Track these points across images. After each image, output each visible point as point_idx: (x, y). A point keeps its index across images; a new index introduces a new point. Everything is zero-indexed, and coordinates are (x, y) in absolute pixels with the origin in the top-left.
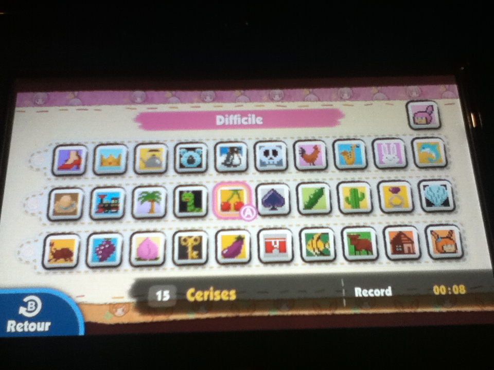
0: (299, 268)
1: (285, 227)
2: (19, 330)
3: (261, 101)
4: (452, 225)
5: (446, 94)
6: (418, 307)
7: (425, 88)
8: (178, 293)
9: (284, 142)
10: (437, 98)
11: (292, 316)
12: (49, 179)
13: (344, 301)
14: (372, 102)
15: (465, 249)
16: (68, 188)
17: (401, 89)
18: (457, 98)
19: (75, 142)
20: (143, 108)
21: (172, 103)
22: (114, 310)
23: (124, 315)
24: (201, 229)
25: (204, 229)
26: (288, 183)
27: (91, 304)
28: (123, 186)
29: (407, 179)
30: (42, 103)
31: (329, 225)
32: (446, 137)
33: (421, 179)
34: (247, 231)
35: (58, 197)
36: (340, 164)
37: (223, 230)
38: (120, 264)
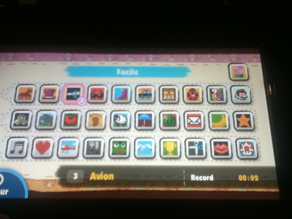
0: (158, 162)
1: (151, 137)
3: (141, 61)
4: (253, 139)
5: (253, 59)
6: (229, 187)
7: (241, 56)
8: (85, 175)
9: (153, 86)
10: (247, 62)
11: (152, 191)
12: (13, 105)
13: (184, 183)
15: (260, 154)
16: (23, 110)
17: (226, 56)
18: (259, 62)
19: (29, 83)
20: (71, 64)
21: (88, 61)
22: (47, 184)
23: (53, 186)
24: (101, 137)
25: (103, 137)
26: (154, 110)
27: (33, 180)
28: (56, 110)
29: (226, 110)
30: (11, 59)
31: (178, 136)
32: (252, 85)
33: (235, 111)
34: (128, 139)
35: (17, 115)
36: (187, 100)
37: (114, 138)
38: (51, 157)
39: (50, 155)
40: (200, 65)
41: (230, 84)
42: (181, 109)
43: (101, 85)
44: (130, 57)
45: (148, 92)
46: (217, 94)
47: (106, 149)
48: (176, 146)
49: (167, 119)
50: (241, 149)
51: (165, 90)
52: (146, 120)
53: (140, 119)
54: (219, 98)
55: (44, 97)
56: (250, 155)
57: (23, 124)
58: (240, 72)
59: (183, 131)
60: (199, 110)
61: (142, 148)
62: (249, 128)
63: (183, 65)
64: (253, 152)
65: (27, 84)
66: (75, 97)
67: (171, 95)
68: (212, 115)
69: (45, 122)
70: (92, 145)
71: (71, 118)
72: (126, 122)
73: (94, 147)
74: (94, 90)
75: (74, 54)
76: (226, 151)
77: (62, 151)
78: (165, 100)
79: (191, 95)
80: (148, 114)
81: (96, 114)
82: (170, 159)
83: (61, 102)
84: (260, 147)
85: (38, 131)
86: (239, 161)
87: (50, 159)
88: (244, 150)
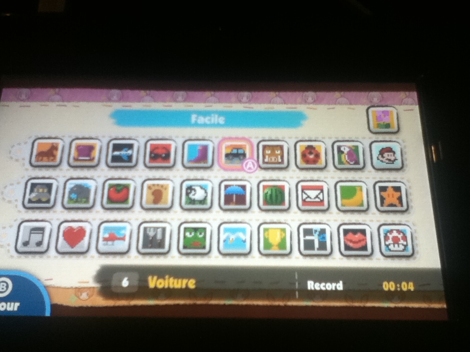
0: (256, 261)
1: (244, 221)
3: (230, 102)
4: (405, 225)
5: (405, 100)
6: (367, 300)
7: (387, 94)
8: (140, 280)
10: (397, 105)
11: (247, 306)
12: (27, 170)
13: (297, 293)
14: (334, 106)
15: (416, 249)
16: (43, 178)
17: (363, 95)
18: (416, 105)
19: (53, 136)
20: (118, 106)
21: (146, 102)
22: (79, 293)
23: (89, 298)
24: (165, 221)
25: (168, 221)
26: (249, 180)
27: (58, 288)
28: (95, 178)
29: (363, 180)
30: (25, 98)
31: (287, 220)
32: (404, 142)
33: (377, 180)
34: (209, 223)
35: (34, 186)
36: (301, 163)
37: (186, 222)
38: (87, 251)
39: (85, 249)
40: (322, 108)
41: (370, 138)
42: (291, 178)
43: (167, 139)
44: (212, 96)
45: (240, 151)
46: (349, 153)
47: (173, 240)
48: (284, 235)
49: (269, 193)
50: (387, 241)
51: (266, 147)
52: (237, 195)
53: (228, 193)
54: (351, 161)
55: (76, 157)
56: (401, 251)
57: (44, 199)
58: (386, 120)
59: (295, 213)
60: (321, 179)
61: (231, 239)
62: (399, 208)
63: (296, 108)
64: (406, 246)
65: (49, 138)
66: (125, 158)
67: (277, 156)
68: (342, 187)
69: (77, 198)
70: (151, 234)
71: (119, 191)
72: (206, 197)
73: (155, 236)
74: (154, 148)
75: (124, 91)
76: (362, 244)
77: (105, 242)
78: (267, 163)
79: (308, 155)
80: (239, 186)
81: (158, 185)
82: (275, 255)
83: (103, 165)
84: (416, 237)
85: (66, 211)
86: (383, 260)
87: (85, 255)
88: (392, 242)
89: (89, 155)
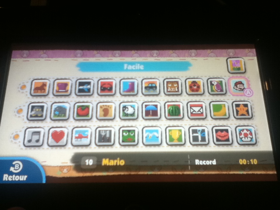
0: (165, 149)
1: (157, 126)
2: (10, 179)
3: (146, 56)
4: (251, 126)
5: (249, 54)
6: (230, 170)
7: (238, 51)
8: (97, 161)
9: (158, 79)
10: (244, 57)
11: (160, 175)
12: (29, 98)
13: (189, 167)
14: (207, 58)
15: (258, 140)
16: (38, 103)
17: (224, 51)
18: (255, 56)
19: (43, 78)
20: (81, 60)
21: (97, 57)
22: (62, 169)
23: (68, 172)
24: (111, 126)
25: (113, 126)
26: (159, 102)
27: (50, 166)
28: (69, 102)
29: (226, 100)
30: (26, 56)
31: (182, 125)
33: (234, 101)
34: (137, 127)
35: (33, 107)
36: (189, 92)
37: (123, 127)
38: (66, 145)
39: (65, 143)
40: (200, 59)
41: (229, 76)
42: (184, 100)
43: (110, 79)
44: (136, 53)
45: (154, 85)
46: (217, 85)
47: (116, 137)
48: (180, 133)
49: (171, 109)
50: (241, 135)
51: (169, 82)
52: (152, 111)
53: (147, 110)
54: (219, 90)
55: (57, 90)
56: (249, 141)
57: (39, 115)
58: (238, 66)
59: (187, 120)
60: (201, 101)
61: (150, 136)
62: (247, 117)
63: (185, 59)
64: (252, 138)
65: (41, 79)
66: (86, 90)
67: (175, 87)
68: (213, 105)
69: (59, 114)
70: (103, 134)
71: (83, 110)
72: (134, 112)
74: (103, 84)
75: (84, 51)
76: (226, 138)
77: (76, 139)
78: (169, 92)
79: (193, 87)
80: (154, 105)
81: (106, 106)
82: (176, 145)
83: (73, 94)
84: (257, 133)
85: (53, 122)
86: (239, 147)
87: (65, 147)
88: (244, 136)
89: (65, 89)
